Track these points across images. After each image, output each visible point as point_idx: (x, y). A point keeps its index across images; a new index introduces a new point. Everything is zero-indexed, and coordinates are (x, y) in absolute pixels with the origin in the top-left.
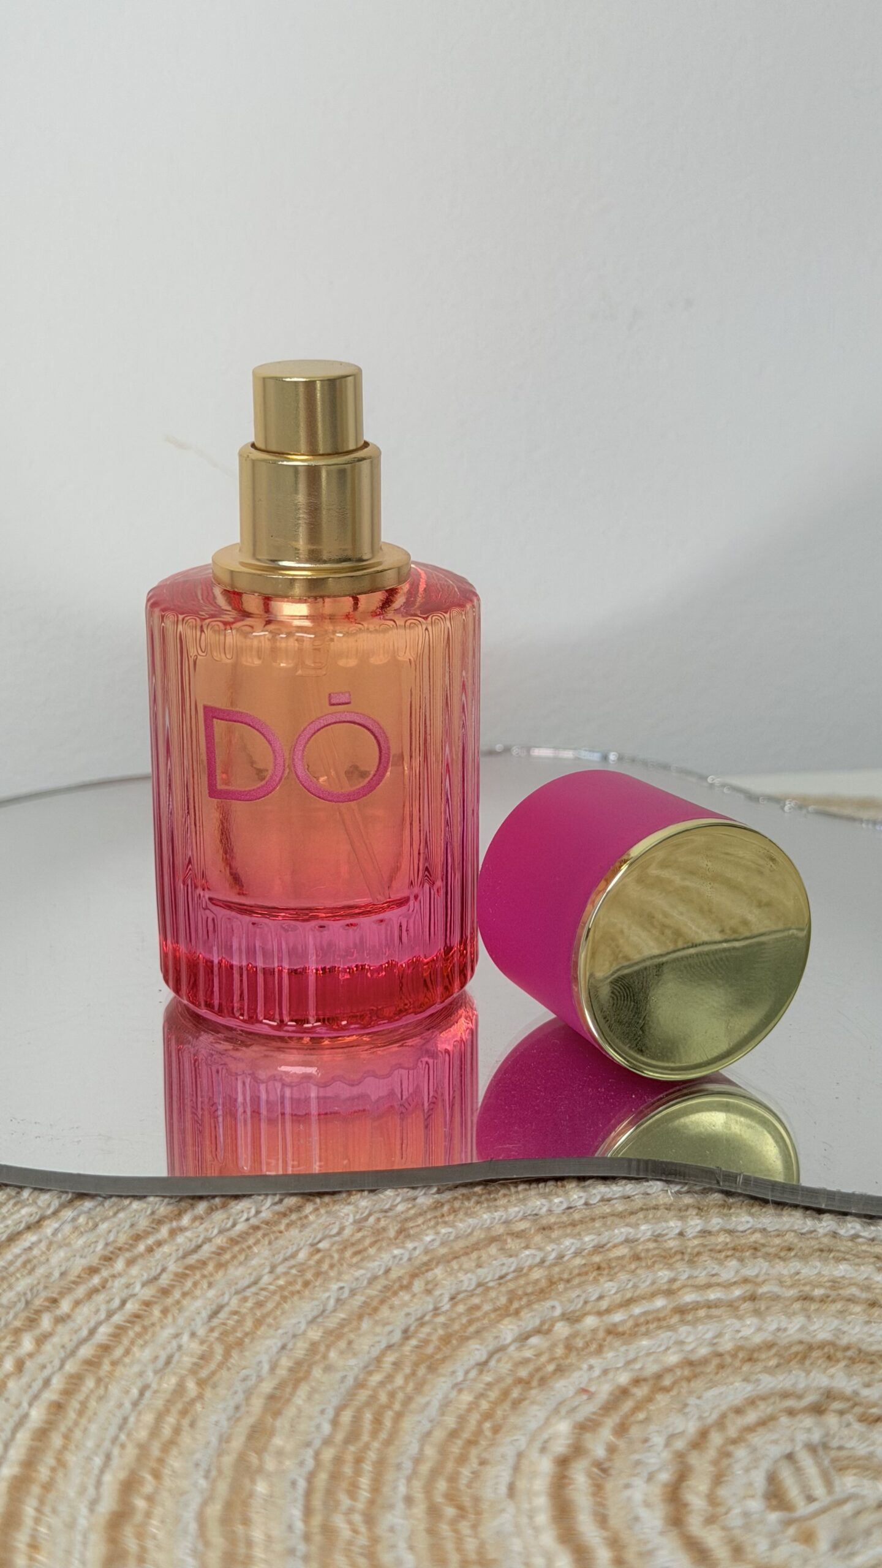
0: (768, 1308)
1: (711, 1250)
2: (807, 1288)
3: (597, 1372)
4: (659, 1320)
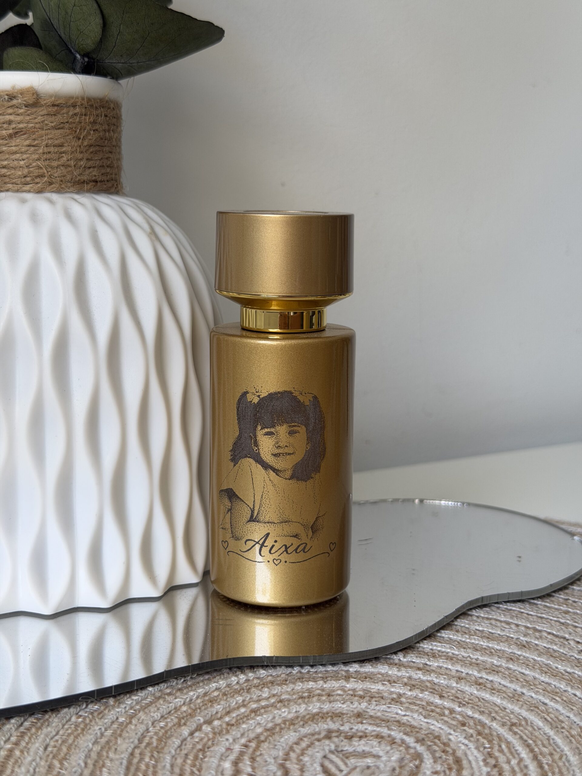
0: (288, 704)
1: (254, 686)
2: (300, 694)
3: (231, 740)
4: (246, 716)
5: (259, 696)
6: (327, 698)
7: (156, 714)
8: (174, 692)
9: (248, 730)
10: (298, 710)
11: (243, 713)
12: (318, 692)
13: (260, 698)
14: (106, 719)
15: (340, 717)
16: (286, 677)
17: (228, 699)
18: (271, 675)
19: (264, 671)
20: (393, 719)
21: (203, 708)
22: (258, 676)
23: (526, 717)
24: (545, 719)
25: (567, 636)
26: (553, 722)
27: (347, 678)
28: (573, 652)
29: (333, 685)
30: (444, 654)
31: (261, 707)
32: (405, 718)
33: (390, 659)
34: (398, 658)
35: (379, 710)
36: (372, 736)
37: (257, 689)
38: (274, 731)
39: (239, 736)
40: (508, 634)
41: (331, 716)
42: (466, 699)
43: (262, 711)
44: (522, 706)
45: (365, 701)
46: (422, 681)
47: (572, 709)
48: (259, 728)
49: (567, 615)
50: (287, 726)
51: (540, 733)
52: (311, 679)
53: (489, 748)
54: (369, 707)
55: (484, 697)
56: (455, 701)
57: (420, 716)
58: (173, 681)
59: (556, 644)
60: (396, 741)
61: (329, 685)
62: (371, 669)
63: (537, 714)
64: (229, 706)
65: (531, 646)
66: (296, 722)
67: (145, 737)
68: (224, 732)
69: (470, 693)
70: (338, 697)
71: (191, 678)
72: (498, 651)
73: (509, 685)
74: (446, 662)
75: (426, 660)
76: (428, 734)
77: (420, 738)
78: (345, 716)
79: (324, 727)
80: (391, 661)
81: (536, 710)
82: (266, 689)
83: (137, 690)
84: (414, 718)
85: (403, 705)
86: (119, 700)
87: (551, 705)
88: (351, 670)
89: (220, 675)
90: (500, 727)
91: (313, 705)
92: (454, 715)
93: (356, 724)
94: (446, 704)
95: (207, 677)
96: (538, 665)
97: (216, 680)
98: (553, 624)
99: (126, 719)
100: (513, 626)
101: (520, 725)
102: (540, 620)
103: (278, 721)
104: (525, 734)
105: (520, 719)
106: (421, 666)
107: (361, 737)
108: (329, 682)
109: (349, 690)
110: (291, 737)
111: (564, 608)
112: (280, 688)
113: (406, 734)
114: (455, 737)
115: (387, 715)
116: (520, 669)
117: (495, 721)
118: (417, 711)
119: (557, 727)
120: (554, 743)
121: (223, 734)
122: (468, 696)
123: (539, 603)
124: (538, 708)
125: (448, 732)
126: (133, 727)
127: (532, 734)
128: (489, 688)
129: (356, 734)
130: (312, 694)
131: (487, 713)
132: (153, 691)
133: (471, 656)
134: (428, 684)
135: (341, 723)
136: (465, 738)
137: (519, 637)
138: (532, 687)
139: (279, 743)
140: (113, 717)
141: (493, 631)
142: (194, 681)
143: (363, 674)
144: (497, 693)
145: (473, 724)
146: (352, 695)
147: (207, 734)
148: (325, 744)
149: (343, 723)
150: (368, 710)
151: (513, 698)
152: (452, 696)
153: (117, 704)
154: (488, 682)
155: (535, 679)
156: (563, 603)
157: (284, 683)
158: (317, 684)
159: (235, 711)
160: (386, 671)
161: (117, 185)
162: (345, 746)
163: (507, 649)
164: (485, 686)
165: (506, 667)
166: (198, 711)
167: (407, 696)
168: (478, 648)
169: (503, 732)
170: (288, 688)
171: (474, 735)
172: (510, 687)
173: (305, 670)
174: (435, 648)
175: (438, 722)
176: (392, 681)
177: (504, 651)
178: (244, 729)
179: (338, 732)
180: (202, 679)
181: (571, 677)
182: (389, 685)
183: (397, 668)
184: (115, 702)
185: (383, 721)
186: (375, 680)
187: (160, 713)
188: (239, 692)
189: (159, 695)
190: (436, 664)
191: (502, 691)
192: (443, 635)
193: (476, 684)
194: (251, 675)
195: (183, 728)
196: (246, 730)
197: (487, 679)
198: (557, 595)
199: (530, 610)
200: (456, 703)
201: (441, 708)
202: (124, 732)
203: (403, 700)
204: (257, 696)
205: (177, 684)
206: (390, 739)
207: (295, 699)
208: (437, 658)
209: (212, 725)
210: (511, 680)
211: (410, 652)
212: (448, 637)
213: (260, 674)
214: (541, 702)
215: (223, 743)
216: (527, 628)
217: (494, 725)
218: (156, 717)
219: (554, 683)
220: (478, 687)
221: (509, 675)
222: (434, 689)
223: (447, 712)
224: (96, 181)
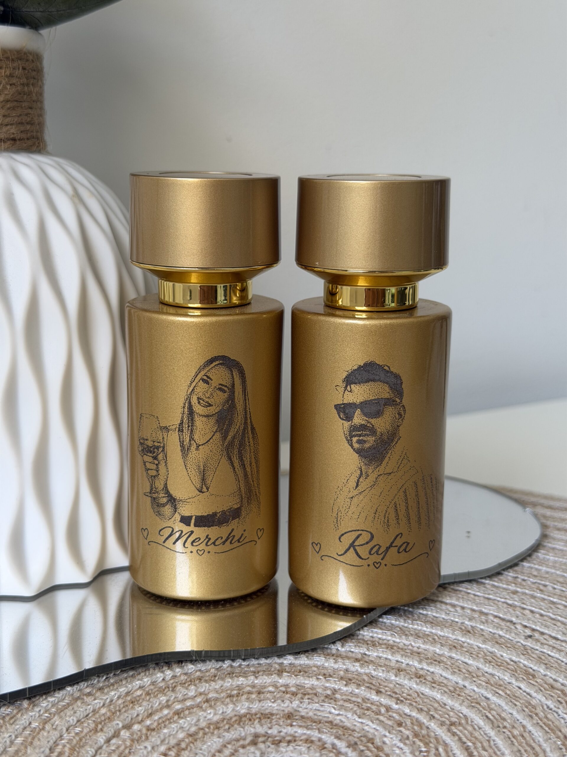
5: (185, 695)
6: (257, 696)
7: (72, 718)
8: (94, 692)
9: (169, 736)
10: (225, 710)
11: (166, 715)
12: (248, 688)
13: (186, 697)
14: (17, 725)
15: (269, 718)
16: (216, 672)
17: (151, 700)
18: (200, 670)
19: (192, 666)
20: (325, 719)
21: (124, 710)
22: (186, 671)
23: (467, 715)
24: (487, 717)
25: (514, 619)
26: (495, 721)
27: (280, 672)
28: (520, 638)
29: (265, 681)
30: (385, 641)
31: (185, 708)
32: (338, 718)
33: (327, 648)
34: (336, 647)
35: (311, 709)
36: (301, 740)
37: (183, 687)
38: (197, 737)
39: (159, 742)
40: (452, 618)
41: (260, 718)
42: (405, 695)
43: (187, 712)
44: (463, 701)
45: (297, 699)
46: (359, 674)
47: (516, 705)
48: (182, 733)
49: (515, 596)
50: (211, 731)
51: (480, 733)
52: (241, 674)
53: (426, 752)
54: (301, 705)
55: (423, 692)
56: (392, 697)
57: (354, 715)
58: (95, 679)
59: (502, 629)
60: (326, 746)
61: (261, 681)
62: (306, 661)
63: (478, 712)
64: (152, 707)
65: (476, 632)
66: (222, 725)
67: (57, 745)
68: (144, 737)
69: (409, 687)
70: (268, 695)
71: (114, 674)
72: (441, 638)
73: (450, 677)
74: (386, 652)
75: (365, 650)
76: (361, 736)
77: (353, 742)
78: (274, 717)
79: (251, 731)
80: (329, 651)
81: (478, 706)
82: (193, 687)
83: (54, 691)
84: (348, 718)
85: (337, 703)
86: (34, 702)
87: (494, 701)
88: (285, 662)
89: (146, 671)
90: (438, 727)
91: (241, 704)
92: (390, 713)
93: (285, 727)
94: (384, 700)
95: (131, 673)
96: (482, 653)
97: (139, 677)
98: (500, 606)
99: (39, 724)
100: (458, 609)
101: (460, 724)
102: (486, 602)
103: (203, 724)
104: (464, 735)
105: (460, 716)
106: (359, 656)
107: (289, 742)
108: (261, 677)
109: (281, 686)
110: (214, 744)
111: (512, 587)
112: (207, 685)
113: (338, 738)
114: (390, 739)
115: (320, 714)
116: (463, 659)
117: (433, 721)
118: (352, 709)
119: (499, 727)
120: (495, 744)
121: (142, 741)
122: (406, 691)
123: (487, 582)
124: (480, 704)
125: (383, 733)
126: (45, 734)
127: (471, 734)
128: (429, 681)
129: (284, 738)
130: (241, 692)
131: (426, 712)
132: (71, 691)
133: (413, 644)
134: (366, 678)
135: (269, 725)
136: (400, 740)
137: (464, 621)
138: (474, 679)
139: (201, 752)
140: (26, 722)
141: (438, 615)
142: (117, 678)
143: (297, 666)
144: (438, 687)
145: (410, 723)
146: (284, 692)
147: (124, 741)
148: (250, 752)
149: (272, 726)
150: (300, 709)
151: (454, 692)
152: (390, 691)
153: (31, 706)
154: (429, 673)
155: (478, 669)
156: (511, 582)
157: (213, 679)
158: (247, 680)
159: (158, 713)
160: (322, 663)
161: (38, 143)
162: (272, 752)
163: (450, 636)
164: (425, 679)
165: (449, 657)
166: (118, 713)
167: (342, 692)
168: (421, 635)
169: (442, 733)
170: (216, 685)
171: (411, 737)
172: (451, 680)
173: (237, 663)
174: (375, 635)
175: (373, 723)
176: (328, 674)
177: (447, 637)
178: (165, 733)
179: (265, 736)
180: (126, 676)
181: (516, 667)
182: (324, 680)
183: (334, 659)
184: (29, 705)
185: (315, 722)
186: (310, 673)
187: (77, 717)
188: (164, 690)
189: (78, 695)
190: (376, 654)
191: (443, 684)
192: (385, 620)
193: (416, 677)
194: (178, 671)
195: (99, 734)
196: (167, 736)
197: (428, 671)
198: (506, 573)
199: (478, 590)
200: (393, 699)
201: (377, 706)
202: (35, 740)
203: (338, 696)
204: (182, 695)
205: (98, 682)
206: (320, 744)
207: (223, 697)
208: (376, 647)
209: (131, 730)
210: (453, 671)
211: (349, 640)
212: (390, 623)
213: (188, 669)
214: (483, 696)
215: (141, 751)
216: (473, 610)
217: (433, 725)
218: (71, 721)
219: (498, 674)
220: (418, 680)
221: (452, 665)
222: (371, 683)
223: (383, 710)
224: (14, 140)
